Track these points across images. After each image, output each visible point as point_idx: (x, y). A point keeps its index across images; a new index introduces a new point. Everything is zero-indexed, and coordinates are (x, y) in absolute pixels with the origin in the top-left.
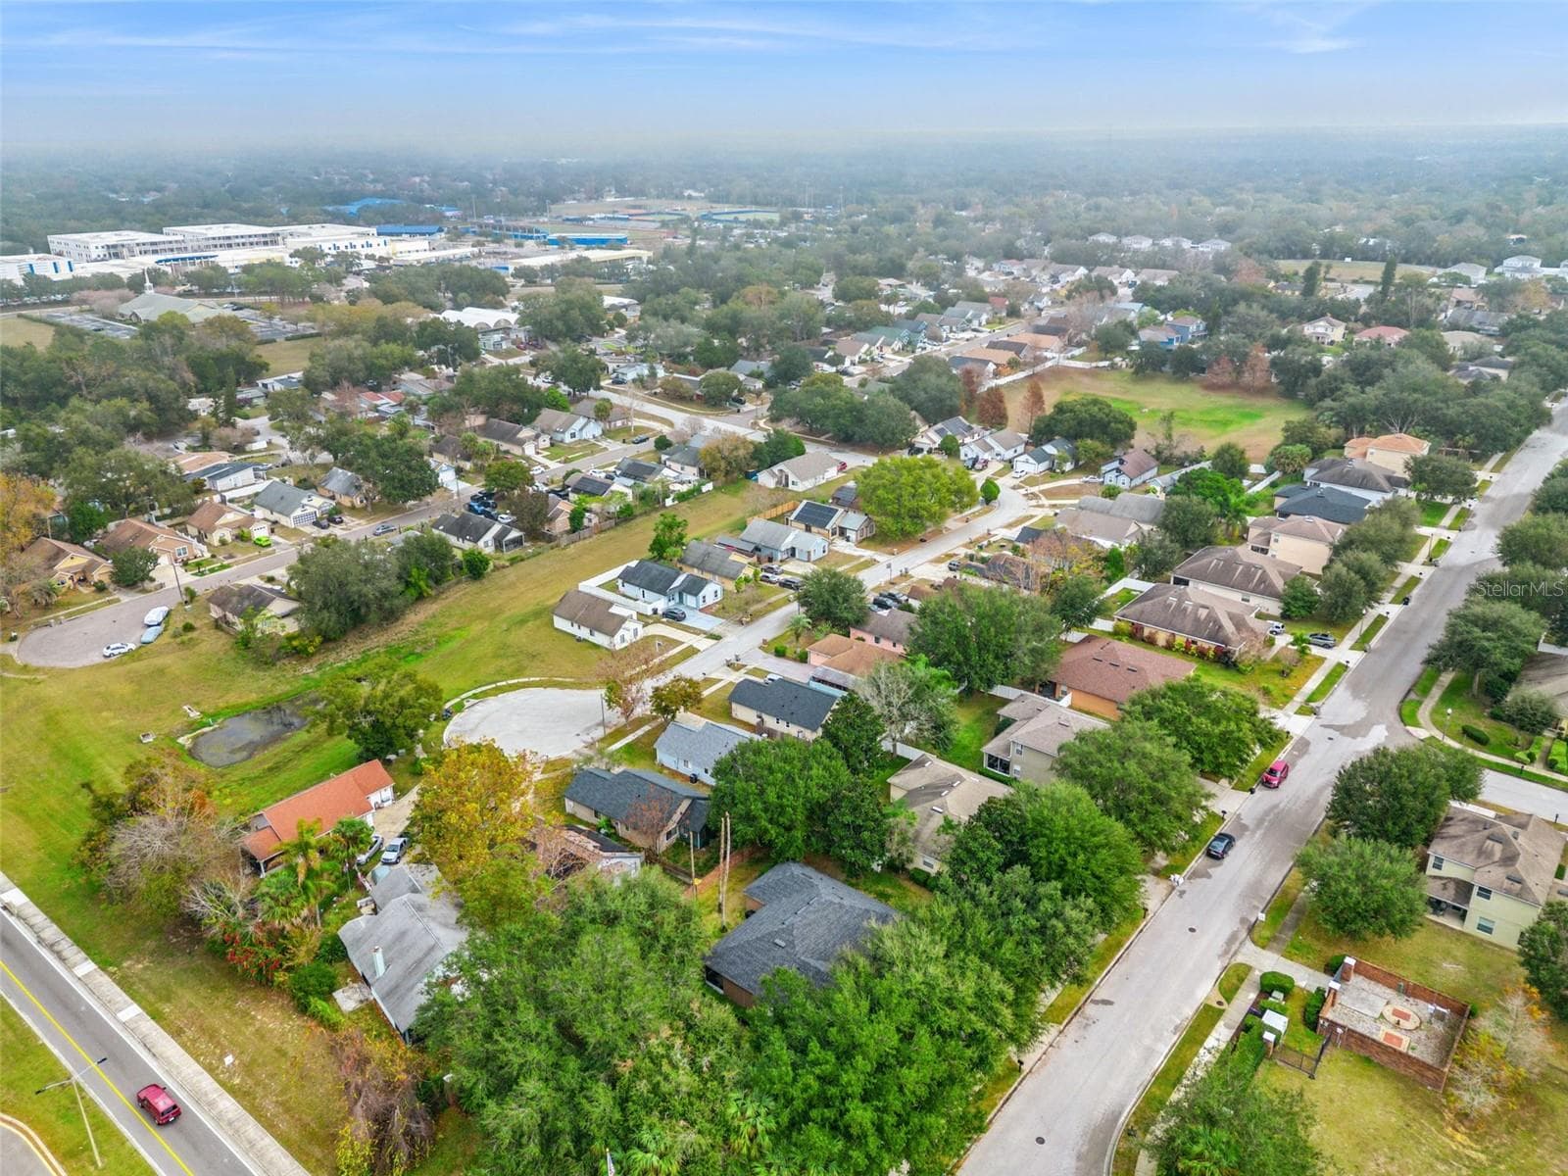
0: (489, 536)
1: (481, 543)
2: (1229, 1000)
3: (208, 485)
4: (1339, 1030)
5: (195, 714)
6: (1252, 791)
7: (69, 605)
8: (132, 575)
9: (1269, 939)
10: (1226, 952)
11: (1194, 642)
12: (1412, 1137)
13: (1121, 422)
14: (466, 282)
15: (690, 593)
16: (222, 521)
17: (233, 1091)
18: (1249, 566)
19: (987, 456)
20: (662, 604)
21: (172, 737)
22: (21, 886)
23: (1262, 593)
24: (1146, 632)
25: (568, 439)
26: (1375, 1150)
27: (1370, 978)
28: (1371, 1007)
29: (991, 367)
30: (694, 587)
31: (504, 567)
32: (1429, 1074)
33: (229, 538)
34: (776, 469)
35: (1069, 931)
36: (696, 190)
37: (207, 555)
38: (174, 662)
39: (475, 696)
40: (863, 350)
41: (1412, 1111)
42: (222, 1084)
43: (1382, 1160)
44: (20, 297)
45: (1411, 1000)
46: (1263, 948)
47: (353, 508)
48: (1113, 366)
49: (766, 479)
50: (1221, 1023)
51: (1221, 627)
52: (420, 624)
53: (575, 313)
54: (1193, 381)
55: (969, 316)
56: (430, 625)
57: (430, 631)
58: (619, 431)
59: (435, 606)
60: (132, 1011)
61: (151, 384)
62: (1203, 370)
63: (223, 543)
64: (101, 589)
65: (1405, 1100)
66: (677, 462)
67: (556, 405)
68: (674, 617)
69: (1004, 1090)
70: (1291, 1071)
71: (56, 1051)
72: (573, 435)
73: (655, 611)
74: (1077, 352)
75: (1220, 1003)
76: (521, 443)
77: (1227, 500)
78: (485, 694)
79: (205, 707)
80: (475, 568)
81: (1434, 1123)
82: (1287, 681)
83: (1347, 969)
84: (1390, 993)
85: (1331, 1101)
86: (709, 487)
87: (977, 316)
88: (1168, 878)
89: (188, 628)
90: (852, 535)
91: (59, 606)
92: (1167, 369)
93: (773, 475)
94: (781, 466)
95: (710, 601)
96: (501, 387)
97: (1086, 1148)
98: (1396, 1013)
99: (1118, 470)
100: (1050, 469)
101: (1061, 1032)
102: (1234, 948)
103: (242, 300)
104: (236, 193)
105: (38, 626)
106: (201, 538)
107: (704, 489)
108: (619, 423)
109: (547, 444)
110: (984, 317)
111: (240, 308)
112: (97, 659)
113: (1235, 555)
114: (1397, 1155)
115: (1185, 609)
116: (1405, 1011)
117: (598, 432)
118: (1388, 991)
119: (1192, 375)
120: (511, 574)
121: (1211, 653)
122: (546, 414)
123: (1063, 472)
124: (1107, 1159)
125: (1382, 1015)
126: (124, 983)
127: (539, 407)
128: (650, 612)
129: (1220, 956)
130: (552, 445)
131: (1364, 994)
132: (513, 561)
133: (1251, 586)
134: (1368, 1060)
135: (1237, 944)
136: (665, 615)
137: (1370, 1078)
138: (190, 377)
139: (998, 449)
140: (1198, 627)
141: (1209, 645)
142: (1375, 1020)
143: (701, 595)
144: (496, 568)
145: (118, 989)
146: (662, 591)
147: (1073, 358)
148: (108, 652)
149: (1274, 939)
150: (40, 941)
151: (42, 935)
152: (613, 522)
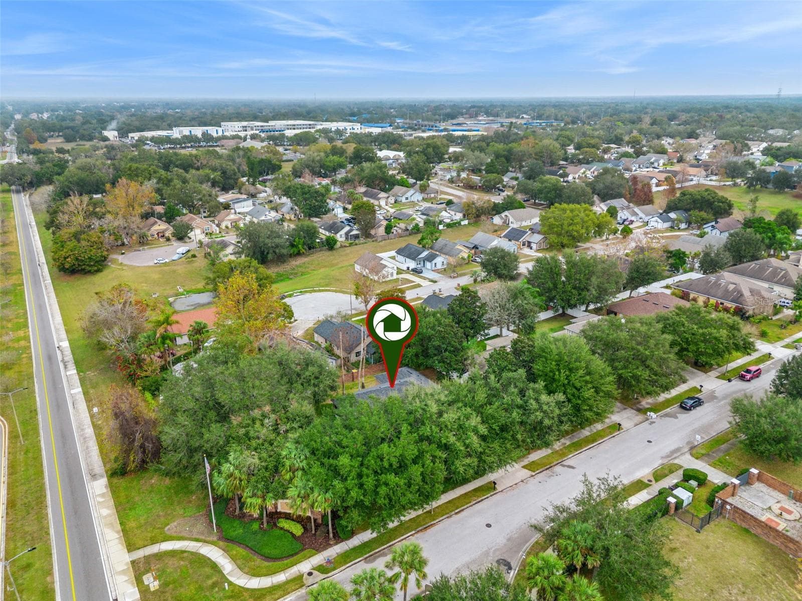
0: (343, 232)
1: (338, 235)
2: (657, 481)
3: (232, 206)
4: (728, 507)
5: (181, 290)
6: (730, 381)
7: (153, 244)
8: (181, 235)
9: (703, 455)
10: (668, 456)
11: (722, 304)
12: (765, 583)
13: (723, 202)
14: (386, 139)
15: (428, 261)
16: (228, 218)
17: (95, 426)
18: (776, 269)
19: (633, 218)
20: (412, 265)
21: (167, 297)
22: (69, 341)
23: (782, 284)
24: (692, 296)
25: (404, 200)
26: (731, 584)
27: (770, 486)
28: (763, 502)
29: (654, 181)
30: (430, 258)
31: (345, 246)
32: (791, 545)
33: (229, 226)
34: (503, 215)
35: (540, 408)
36: (528, 115)
37: (218, 232)
38: (181, 269)
39: (301, 292)
40: (582, 171)
41: (771, 567)
42: (93, 423)
43: (735, 591)
44: (199, 143)
45: (798, 504)
46: (697, 458)
47: (290, 220)
48: (735, 185)
49: (497, 220)
50: (645, 491)
51: (742, 295)
52: (296, 266)
53: (430, 150)
54: (786, 193)
55: (652, 160)
56: (300, 267)
57: (300, 269)
58: (431, 198)
59: (306, 259)
60: (78, 390)
61: (224, 166)
62: (794, 187)
63: (227, 227)
64: (168, 240)
65: (767, 559)
66: (453, 210)
67: (402, 184)
68: (416, 272)
69: (479, 497)
70: (685, 525)
71: (38, 399)
72: (407, 199)
73: (408, 268)
74: (714, 178)
75: (650, 481)
76: (378, 199)
77: (774, 236)
78: (306, 292)
79: (186, 288)
80: (330, 244)
81: (788, 578)
82: (784, 331)
83: (750, 475)
84: (781, 496)
85: (708, 547)
86: (466, 222)
87: (657, 161)
88: (646, 414)
89: (194, 256)
90: (534, 246)
91: (147, 244)
92: (770, 186)
93: (502, 218)
94: (506, 213)
95: (439, 266)
96: (375, 173)
97: (516, 535)
98: (782, 508)
99: (713, 226)
100: (672, 227)
101: (532, 476)
102: (675, 455)
103: (288, 147)
104: (309, 113)
105: (135, 251)
106: (218, 225)
107: (463, 223)
108: (432, 195)
109: (393, 201)
110: (661, 162)
111: (286, 150)
112: (151, 264)
113: (769, 262)
114: (748, 591)
115: (720, 284)
116: (790, 509)
117: (420, 198)
118: (782, 495)
119: (786, 190)
120: (348, 250)
121: (732, 310)
122: (397, 188)
123: (679, 229)
124: (528, 544)
125: (770, 508)
126: (82, 381)
127: (394, 185)
128: (405, 269)
129: (662, 458)
130: (395, 202)
131: (761, 494)
132: (351, 245)
133: (776, 279)
134: (747, 531)
135: (679, 454)
136: (413, 270)
137: (745, 541)
138: (245, 168)
139: (641, 215)
140: (726, 294)
141: (732, 306)
142: (763, 509)
143: (434, 262)
144: (342, 247)
145: (78, 381)
146: (414, 259)
147: (711, 180)
148: (156, 262)
149: (707, 455)
150: (63, 360)
151: (65, 358)
152: (408, 233)
